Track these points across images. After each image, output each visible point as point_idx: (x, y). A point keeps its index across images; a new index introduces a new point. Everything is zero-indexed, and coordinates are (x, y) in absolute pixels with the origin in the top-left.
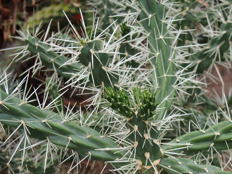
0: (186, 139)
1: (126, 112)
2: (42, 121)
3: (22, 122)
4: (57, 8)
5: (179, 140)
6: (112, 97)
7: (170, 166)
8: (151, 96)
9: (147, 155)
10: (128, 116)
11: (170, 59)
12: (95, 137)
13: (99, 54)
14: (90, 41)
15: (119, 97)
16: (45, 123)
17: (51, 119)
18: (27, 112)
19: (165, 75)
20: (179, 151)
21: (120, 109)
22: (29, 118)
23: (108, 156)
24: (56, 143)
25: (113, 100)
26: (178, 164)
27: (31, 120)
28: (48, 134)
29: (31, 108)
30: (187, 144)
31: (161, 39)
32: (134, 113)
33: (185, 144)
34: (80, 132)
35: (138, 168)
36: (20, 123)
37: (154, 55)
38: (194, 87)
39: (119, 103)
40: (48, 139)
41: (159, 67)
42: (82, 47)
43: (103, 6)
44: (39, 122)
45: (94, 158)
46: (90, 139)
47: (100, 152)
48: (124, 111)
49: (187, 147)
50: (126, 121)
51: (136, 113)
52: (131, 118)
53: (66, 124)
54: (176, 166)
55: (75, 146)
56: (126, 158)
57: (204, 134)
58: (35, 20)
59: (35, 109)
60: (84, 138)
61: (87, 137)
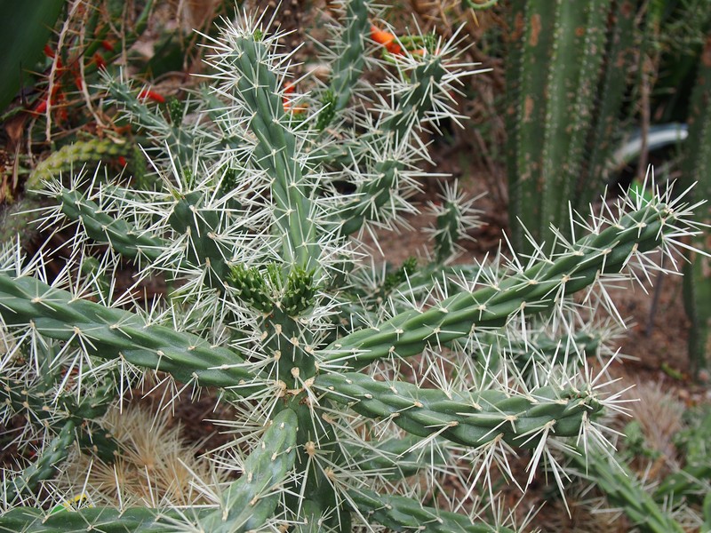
0: (350, 343)
1: (264, 304)
2: (111, 327)
3: (77, 330)
4: (86, 147)
5: (340, 346)
6: (243, 280)
7: (332, 388)
8: (307, 277)
9: (296, 372)
10: (266, 310)
11: (309, 219)
12: (203, 349)
13: (204, 212)
14: (190, 192)
15: (252, 279)
16: (116, 329)
17: (126, 323)
18: (83, 313)
19: (304, 244)
20: (342, 363)
21: (255, 299)
22: (88, 323)
23: (226, 378)
24: (137, 362)
25: (244, 285)
26: (346, 383)
27: (91, 327)
28: (122, 349)
29: (90, 306)
30: (354, 350)
31: (293, 187)
32: (274, 305)
33: (351, 351)
34: (175, 340)
35: (279, 394)
36: (74, 332)
37: (284, 213)
38: (345, 261)
39: (254, 290)
40: (121, 356)
41: (294, 231)
42: (176, 202)
43: (175, 141)
44: (106, 330)
45: (203, 382)
46: (194, 352)
47: (213, 373)
48: (259, 301)
49: (355, 356)
50: (261, 318)
51: (278, 304)
52: (270, 314)
53: (150, 329)
54: (343, 386)
55: (169, 365)
56: (259, 380)
57: (378, 332)
58: (50, 167)
59: (97, 307)
60: (183, 350)
61: (189, 349)
